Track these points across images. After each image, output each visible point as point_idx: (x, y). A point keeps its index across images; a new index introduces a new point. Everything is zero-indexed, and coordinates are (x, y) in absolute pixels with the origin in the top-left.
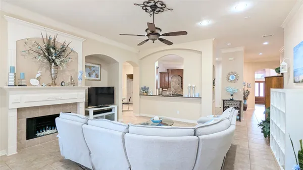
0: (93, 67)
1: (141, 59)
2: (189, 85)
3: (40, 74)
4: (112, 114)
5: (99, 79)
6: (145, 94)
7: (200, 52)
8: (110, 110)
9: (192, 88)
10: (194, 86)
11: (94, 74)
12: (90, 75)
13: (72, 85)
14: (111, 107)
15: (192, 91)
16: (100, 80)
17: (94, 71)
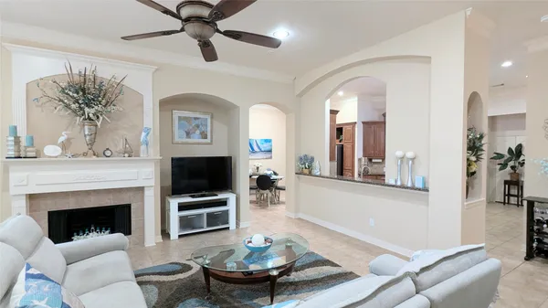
0: (196, 119)
1: (300, 95)
2: (399, 154)
3: (66, 136)
4: (223, 212)
5: (208, 140)
6: (306, 171)
7: (427, 59)
8: (224, 203)
9: (407, 162)
10: (410, 155)
11: (198, 132)
12: (188, 134)
13: (126, 155)
14: (221, 196)
15: (406, 168)
16: (211, 144)
17: (198, 126)
